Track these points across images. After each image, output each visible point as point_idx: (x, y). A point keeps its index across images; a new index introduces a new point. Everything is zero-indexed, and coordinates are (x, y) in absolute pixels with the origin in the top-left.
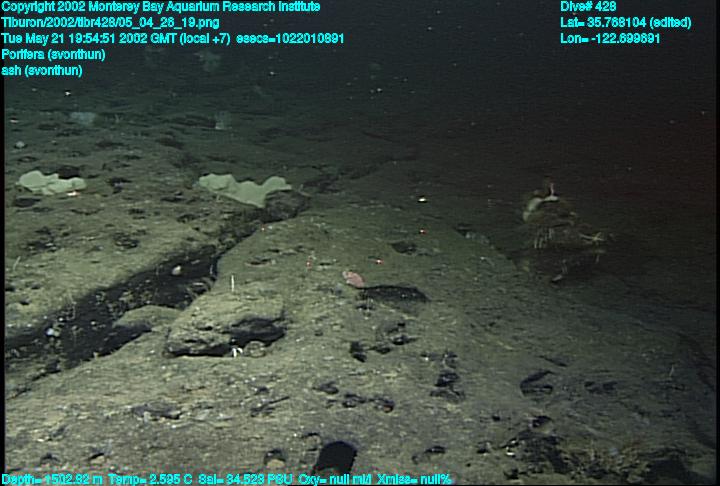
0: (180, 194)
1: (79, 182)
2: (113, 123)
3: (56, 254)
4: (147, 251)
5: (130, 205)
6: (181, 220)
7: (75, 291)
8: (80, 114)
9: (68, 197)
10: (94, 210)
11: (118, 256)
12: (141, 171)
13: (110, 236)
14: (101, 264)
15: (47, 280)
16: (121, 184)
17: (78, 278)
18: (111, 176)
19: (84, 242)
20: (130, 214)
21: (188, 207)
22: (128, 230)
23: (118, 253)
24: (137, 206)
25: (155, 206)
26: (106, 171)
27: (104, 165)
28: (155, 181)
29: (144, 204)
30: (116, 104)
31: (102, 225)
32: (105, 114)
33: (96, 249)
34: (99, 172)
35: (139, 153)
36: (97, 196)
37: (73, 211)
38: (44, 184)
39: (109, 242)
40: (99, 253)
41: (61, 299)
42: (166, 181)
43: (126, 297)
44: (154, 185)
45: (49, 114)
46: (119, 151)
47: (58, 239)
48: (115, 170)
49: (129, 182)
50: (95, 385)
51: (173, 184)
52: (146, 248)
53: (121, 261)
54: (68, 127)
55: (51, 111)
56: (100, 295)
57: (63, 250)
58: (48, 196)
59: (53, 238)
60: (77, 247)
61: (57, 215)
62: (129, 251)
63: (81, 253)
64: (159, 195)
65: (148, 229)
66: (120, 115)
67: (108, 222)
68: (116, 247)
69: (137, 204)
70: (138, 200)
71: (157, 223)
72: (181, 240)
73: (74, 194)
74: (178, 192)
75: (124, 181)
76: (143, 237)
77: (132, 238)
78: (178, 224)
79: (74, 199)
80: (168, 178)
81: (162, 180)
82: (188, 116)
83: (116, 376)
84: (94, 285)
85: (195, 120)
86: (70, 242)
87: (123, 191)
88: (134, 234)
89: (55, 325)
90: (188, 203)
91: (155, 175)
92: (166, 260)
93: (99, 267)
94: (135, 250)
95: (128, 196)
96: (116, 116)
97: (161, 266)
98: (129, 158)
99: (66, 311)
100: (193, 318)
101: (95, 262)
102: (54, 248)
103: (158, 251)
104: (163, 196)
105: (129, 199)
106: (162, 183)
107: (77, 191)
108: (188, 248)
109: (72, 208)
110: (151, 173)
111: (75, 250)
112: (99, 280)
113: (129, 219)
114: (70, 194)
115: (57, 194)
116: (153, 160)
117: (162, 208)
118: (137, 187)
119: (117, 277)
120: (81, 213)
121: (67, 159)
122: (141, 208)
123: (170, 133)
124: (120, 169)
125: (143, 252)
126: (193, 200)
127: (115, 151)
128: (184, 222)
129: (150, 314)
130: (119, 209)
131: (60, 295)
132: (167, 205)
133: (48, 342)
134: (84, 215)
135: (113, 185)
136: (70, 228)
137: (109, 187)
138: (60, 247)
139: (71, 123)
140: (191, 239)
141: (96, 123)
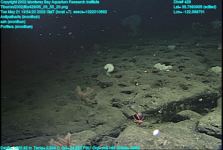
0: (203, 73)
1: (170, 67)
2: (180, 49)
3: (163, 88)
4: (191, 92)
5: (185, 75)
6: (203, 82)
7: (168, 101)
8: (171, 46)
9: (166, 71)
10: (174, 76)
11: (181, 92)
12: (189, 64)
13: (179, 85)
14: (176, 94)
15: (160, 96)
16: (182, 68)
17: (169, 97)
18: (179, 65)
19: (171, 86)
20: (185, 78)
21: (207, 78)
22: (185, 84)
23: (181, 91)
24: (188, 76)
25: (194, 76)
26: (177, 64)
27: (177, 62)
28: (194, 68)
29: (190, 76)
30: (181, 42)
31: (177, 81)
32: (178, 46)
33: (174, 88)
34: (175, 64)
35: (189, 58)
36: (175, 71)
37: (168, 76)
38: (160, 67)
39: (178, 87)
40: (175, 90)
41: (163, 102)
42: (198, 68)
43: (182, 106)
44: (194, 69)
45: (162, 46)
46: (182, 57)
47: (164, 84)
48: (181, 63)
49: (185, 67)
50: (171, 133)
51: (201, 69)
52: (191, 91)
53: (182, 93)
54: (167, 50)
55: (163, 46)
56: (174, 103)
57: (165, 87)
58: (161, 70)
59: (162, 83)
60: (169, 87)
61: (163, 76)
62: (184, 91)
63: (170, 89)
64: (195, 73)
65: (192, 84)
66: (183, 46)
67: (178, 80)
68: (180, 89)
69: (188, 75)
70: (188, 74)
71: (195, 82)
72: (204, 90)
73: (168, 70)
74: (202, 72)
75: (183, 67)
76: (189, 87)
77: (186, 86)
78: (203, 84)
79: (168, 72)
80: (199, 67)
81: (197, 67)
82: (207, 45)
83: (178, 132)
84: (173, 100)
85: (209, 46)
86: (167, 85)
87: (183, 70)
88: (187, 85)
89: (161, 110)
90: (207, 76)
91: (194, 66)
92: (198, 96)
93: (175, 95)
94: (187, 91)
95: (185, 72)
96: (182, 46)
97: (196, 98)
98: (185, 60)
99: (164, 106)
100: (209, 121)
101: (173, 93)
102: (162, 86)
103: (195, 92)
104: (197, 73)
105: (185, 73)
106: (197, 68)
107: (169, 69)
108: (206, 93)
109: (168, 75)
110: (193, 65)
111: (168, 88)
112: (175, 99)
113: (185, 80)
114: (167, 70)
115: (163, 70)
116: (194, 61)
117: (197, 77)
118: (188, 69)
119: (180, 99)
120: (170, 77)
121: (166, 60)
122: (189, 77)
123: (200, 51)
124: (182, 63)
125: (189, 92)
126: (209, 75)
127: (181, 57)
128: (205, 83)
129: (190, 113)
130: (182, 76)
131: (163, 101)
132: (199, 76)
133: (158, 114)
134: (171, 77)
135: (180, 68)
136: (167, 81)
137: (178, 69)
138: (164, 87)
139: (168, 49)
140: (208, 90)
141: (175, 49)
